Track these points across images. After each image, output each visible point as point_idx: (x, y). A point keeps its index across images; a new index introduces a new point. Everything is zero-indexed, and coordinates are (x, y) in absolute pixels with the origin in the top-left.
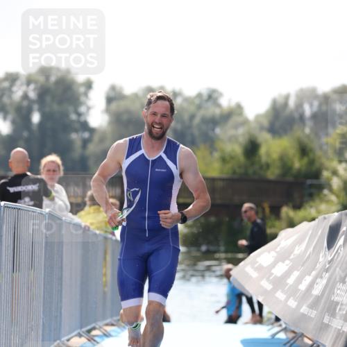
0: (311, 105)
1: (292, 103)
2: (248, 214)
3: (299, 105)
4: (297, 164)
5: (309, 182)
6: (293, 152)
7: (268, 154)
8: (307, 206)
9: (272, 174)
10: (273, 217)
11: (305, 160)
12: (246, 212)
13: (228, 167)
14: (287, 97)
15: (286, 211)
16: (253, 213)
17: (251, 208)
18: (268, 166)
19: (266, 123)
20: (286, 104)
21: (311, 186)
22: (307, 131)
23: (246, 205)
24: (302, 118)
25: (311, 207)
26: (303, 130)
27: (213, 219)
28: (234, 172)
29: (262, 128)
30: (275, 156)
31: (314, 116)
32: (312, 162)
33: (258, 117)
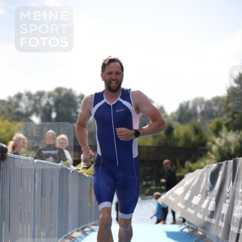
0: (201, 107)
1: (190, 106)
2: (167, 165)
3: (195, 107)
4: (193, 138)
5: (200, 148)
6: (191, 132)
7: (178, 133)
8: (199, 161)
9: (180, 144)
10: (181, 167)
11: (198, 136)
12: (165, 164)
13: (157, 141)
14: (188, 103)
15: (188, 164)
16: (169, 165)
17: (168, 163)
18: (178, 140)
19: (177, 117)
20: (187, 107)
21: (201, 150)
22: (199, 121)
23: (166, 161)
24: (196, 114)
25: (201, 161)
26: (196, 121)
27: (148, 168)
28: (160, 143)
29: (174, 119)
30: (182, 134)
31: (203, 113)
32: (201, 137)
33: (172, 114)
